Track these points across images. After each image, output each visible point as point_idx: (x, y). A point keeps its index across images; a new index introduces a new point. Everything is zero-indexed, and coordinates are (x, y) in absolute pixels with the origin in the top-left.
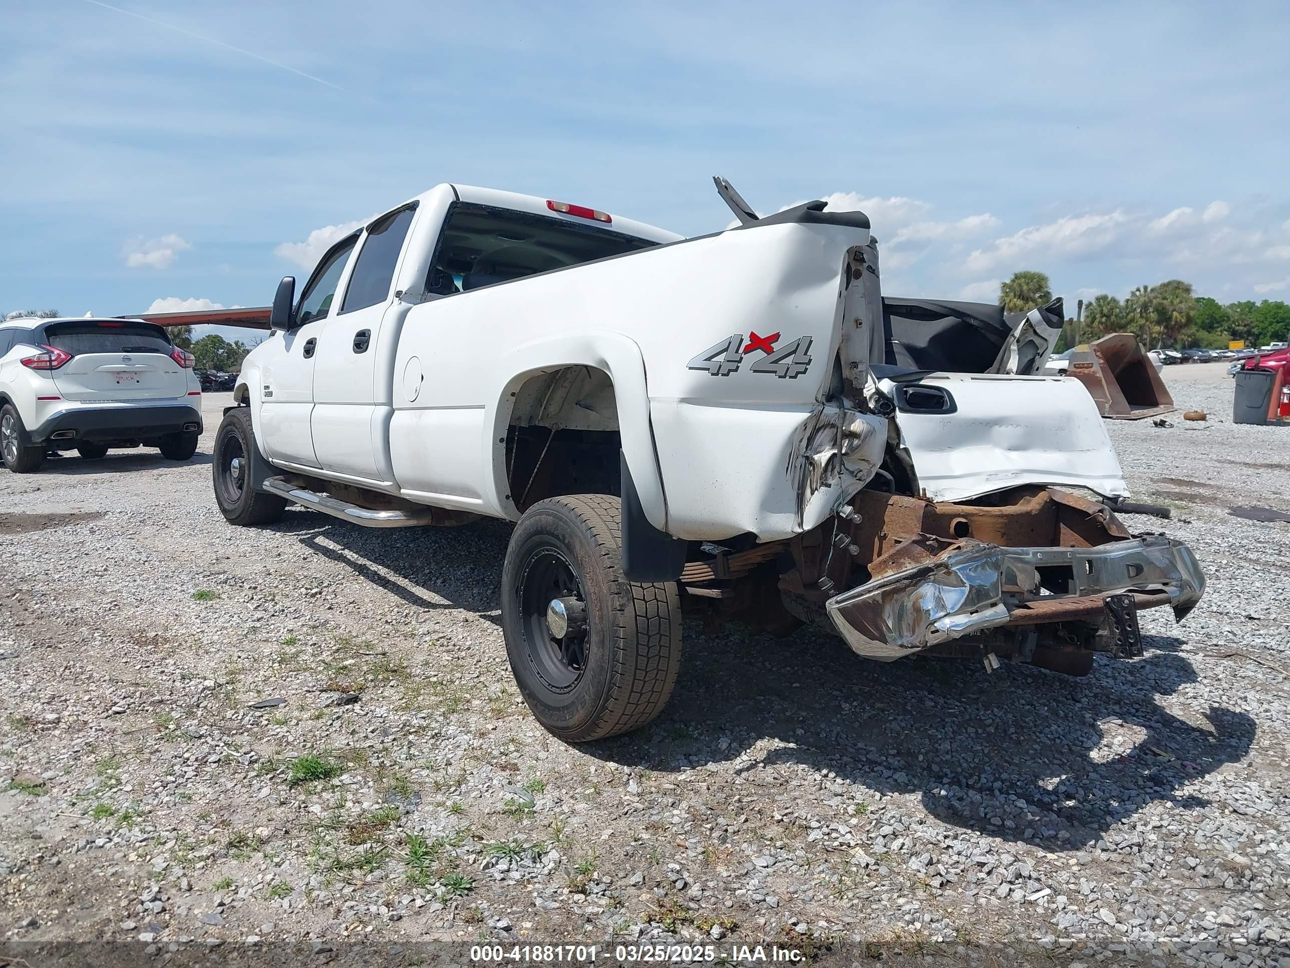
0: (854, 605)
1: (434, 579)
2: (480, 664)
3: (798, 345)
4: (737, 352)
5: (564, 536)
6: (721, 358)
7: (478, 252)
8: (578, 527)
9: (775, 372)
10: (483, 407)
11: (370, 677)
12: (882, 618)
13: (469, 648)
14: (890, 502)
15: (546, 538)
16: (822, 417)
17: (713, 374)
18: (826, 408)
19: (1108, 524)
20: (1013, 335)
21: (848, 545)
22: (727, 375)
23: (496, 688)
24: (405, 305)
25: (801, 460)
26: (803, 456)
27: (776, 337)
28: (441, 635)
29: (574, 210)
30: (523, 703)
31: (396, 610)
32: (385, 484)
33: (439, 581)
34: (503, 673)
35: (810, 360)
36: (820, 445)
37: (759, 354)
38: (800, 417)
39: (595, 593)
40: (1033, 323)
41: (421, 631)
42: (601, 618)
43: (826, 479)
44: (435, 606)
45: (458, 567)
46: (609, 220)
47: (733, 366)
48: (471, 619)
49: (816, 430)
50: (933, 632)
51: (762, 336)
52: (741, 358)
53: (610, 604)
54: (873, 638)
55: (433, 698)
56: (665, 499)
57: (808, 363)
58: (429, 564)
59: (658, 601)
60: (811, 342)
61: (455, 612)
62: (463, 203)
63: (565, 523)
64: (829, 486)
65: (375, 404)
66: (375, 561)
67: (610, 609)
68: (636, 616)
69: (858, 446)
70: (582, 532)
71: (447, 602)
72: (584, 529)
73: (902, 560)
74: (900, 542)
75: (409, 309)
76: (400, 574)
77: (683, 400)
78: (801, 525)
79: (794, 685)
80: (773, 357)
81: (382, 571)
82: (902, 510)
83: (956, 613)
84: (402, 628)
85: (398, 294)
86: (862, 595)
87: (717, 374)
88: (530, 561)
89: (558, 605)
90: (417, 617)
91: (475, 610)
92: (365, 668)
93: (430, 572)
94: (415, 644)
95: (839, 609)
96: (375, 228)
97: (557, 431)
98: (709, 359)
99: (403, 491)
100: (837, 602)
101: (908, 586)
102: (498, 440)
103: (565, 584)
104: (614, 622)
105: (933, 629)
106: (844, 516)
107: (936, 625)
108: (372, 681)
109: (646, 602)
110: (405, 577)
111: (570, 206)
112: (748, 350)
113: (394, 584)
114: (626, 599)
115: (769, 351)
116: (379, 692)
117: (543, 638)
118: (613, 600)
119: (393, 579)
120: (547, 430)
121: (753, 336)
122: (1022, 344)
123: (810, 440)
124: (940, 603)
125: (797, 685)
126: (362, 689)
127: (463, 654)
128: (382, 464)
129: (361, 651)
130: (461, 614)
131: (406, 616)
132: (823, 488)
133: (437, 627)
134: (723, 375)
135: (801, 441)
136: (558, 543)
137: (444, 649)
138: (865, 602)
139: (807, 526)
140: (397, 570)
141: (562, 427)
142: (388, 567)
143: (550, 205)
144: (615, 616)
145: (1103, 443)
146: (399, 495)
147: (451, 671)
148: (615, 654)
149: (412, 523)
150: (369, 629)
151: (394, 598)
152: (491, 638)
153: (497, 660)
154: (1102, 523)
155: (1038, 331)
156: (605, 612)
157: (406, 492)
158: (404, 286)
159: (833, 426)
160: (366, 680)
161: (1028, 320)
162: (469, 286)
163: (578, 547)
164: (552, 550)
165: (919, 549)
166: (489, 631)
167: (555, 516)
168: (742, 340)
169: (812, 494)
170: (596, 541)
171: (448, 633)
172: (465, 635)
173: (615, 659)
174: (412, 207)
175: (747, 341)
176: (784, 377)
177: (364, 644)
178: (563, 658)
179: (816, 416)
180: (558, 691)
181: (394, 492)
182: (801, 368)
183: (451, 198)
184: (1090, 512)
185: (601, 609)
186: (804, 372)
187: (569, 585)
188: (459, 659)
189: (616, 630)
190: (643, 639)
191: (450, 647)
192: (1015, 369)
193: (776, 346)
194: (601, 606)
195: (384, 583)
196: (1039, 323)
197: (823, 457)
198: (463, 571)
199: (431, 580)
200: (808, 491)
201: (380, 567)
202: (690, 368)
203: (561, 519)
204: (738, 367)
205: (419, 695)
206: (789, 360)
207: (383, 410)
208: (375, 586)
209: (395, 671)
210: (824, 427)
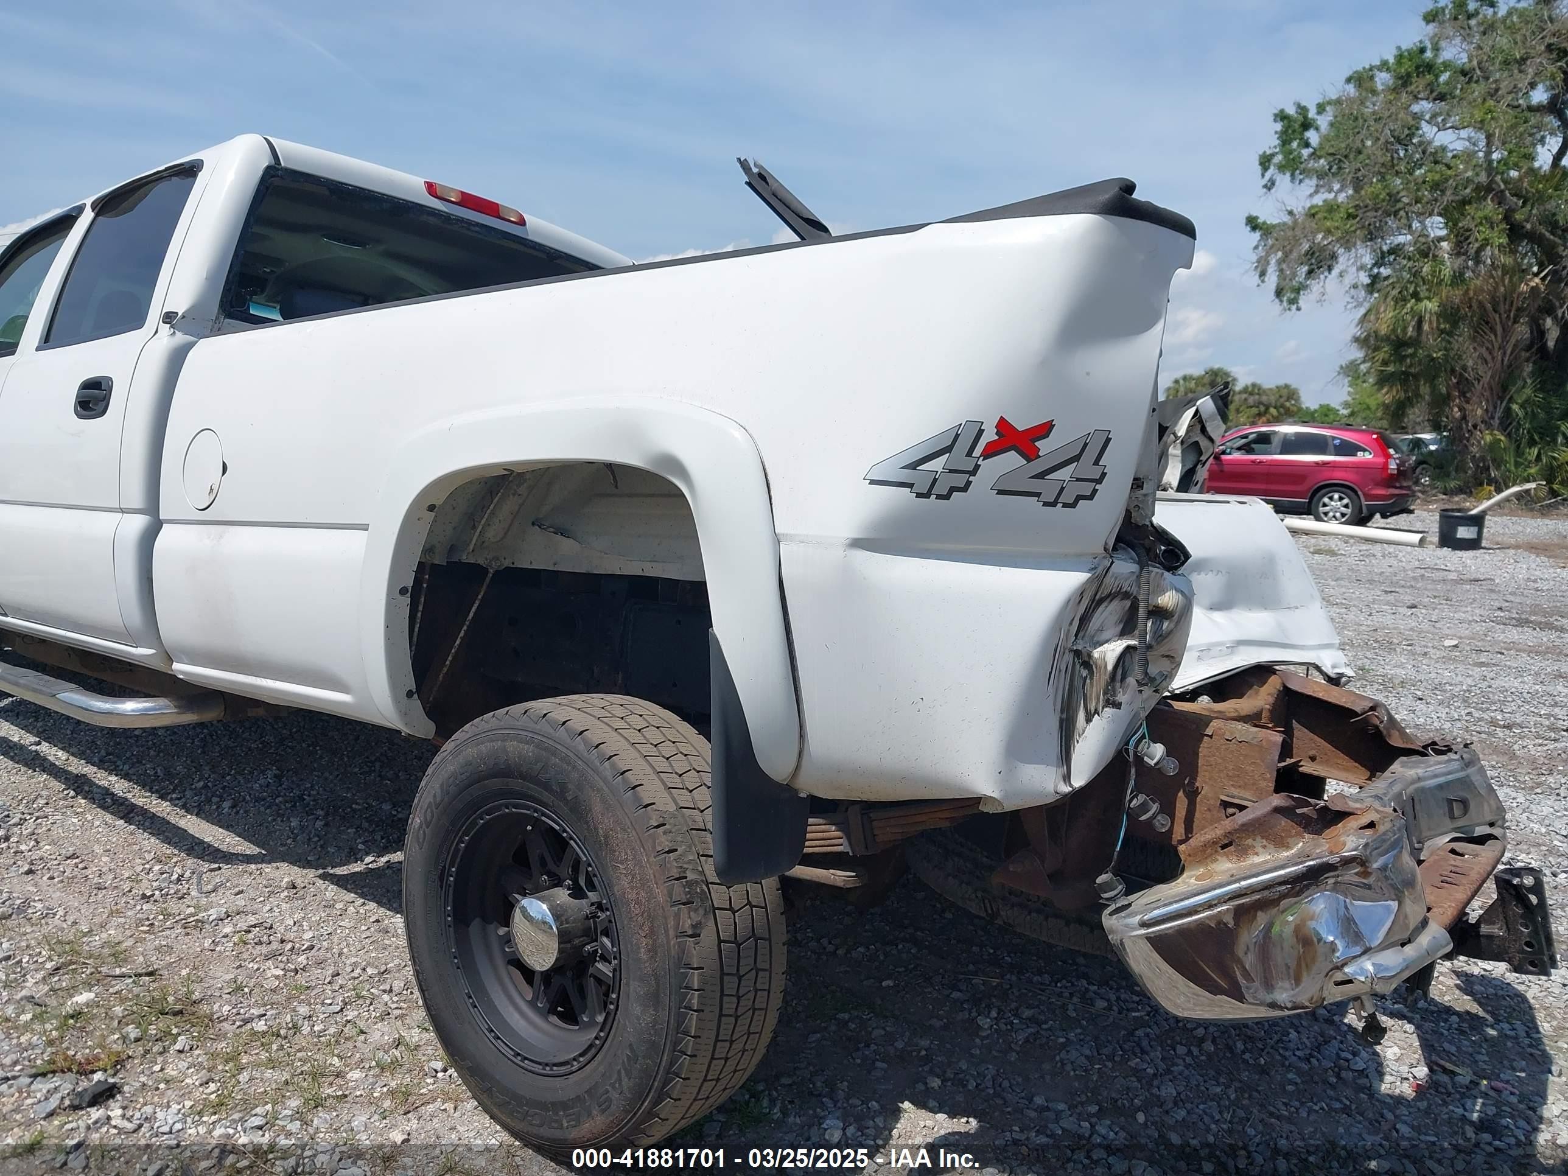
0: (1181, 931)
1: (215, 800)
2: (340, 980)
3: (1086, 445)
4: (969, 454)
5: (563, 788)
6: (937, 465)
7: (278, 262)
8: (595, 771)
9: (1037, 495)
10: (364, 527)
11: (132, 1032)
12: (1232, 953)
13: (311, 948)
14: (1209, 732)
15: (516, 784)
16: (1107, 580)
17: (919, 495)
18: (1116, 562)
19: (1387, 729)
20: (1174, 434)
21: (1154, 817)
22: (947, 497)
23: (381, 1034)
24: (181, 338)
25: (1069, 658)
26: (1071, 651)
27: (1045, 430)
28: (252, 920)
29: (468, 201)
30: (445, 1070)
31: (157, 868)
32: (142, 652)
33: (226, 805)
34: (386, 997)
35: (1104, 475)
36: (1101, 630)
37: (1011, 460)
38: (1071, 580)
39: (638, 902)
40: (1204, 416)
41: (213, 913)
42: (653, 951)
43: (1114, 694)
44: (229, 858)
45: (251, 773)
46: (522, 222)
47: (960, 480)
48: (299, 882)
49: (1096, 603)
50: (1338, 984)
51: (1021, 424)
52: (977, 467)
53: (671, 923)
54: (1215, 990)
55: (269, 1073)
56: (801, 727)
57: (1099, 481)
58: (199, 768)
59: (752, 907)
60: (1108, 440)
61: (268, 869)
62: (286, 170)
63: (565, 759)
64: (1117, 705)
65: (122, 511)
66: (101, 764)
67: (671, 933)
68: (720, 941)
69: (1170, 633)
70: (605, 780)
71: (248, 848)
72: (608, 774)
73: (1250, 841)
74: (1241, 808)
75: (190, 346)
76: (151, 791)
77: (857, 544)
78: (1067, 778)
79: (884, 984)
80: (1038, 466)
81: (119, 786)
82: (1233, 746)
83: (1384, 946)
84: (173, 906)
85: (169, 318)
86: (1196, 912)
87: (927, 495)
88: (474, 823)
89: (537, 907)
90: (199, 883)
91: (306, 864)
92: (118, 1010)
93: (206, 786)
94: (207, 943)
95: (1150, 939)
96: (106, 206)
97: (497, 572)
98: (914, 466)
99: (176, 666)
100: (1144, 925)
101: (1284, 896)
102: (397, 591)
103: (543, 862)
104: (680, 959)
105: (1339, 976)
106: (1152, 763)
107: (1347, 970)
108: (137, 1040)
109: (734, 913)
110: (162, 797)
111: (462, 193)
112: (991, 451)
113: (144, 812)
114: (701, 912)
115: (1030, 454)
116: (157, 1068)
117: (491, 959)
118: (677, 916)
119: (140, 801)
120: (477, 572)
121: (1003, 425)
122: (1185, 446)
123: (1085, 620)
124: (1350, 928)
125: (890, 983)
126: (119, 1063)
127: (302, 959)
128: (134, 616)
129: (104, 970)
130: (285, 873)
131: (178, 880)
132: (1109, 711)
133: (241, 902)
134: (939, 497)
135: (1071, 624)
136: (546, 796)
137: (264, 949)
138: (1201, 925)
139: (1079, 781)
140: (146, 783)
141: (507, 563)
142: (126, 776)
143: (431, 188)
144: (682, 949)
145: (1312, 596)
146: (170, 672)
147: (289, 999)
148: (680, 1019)
149: (189, 718)
150: (112, 913)
151: (150, 844)
152: (346, 923)
153: (370, 971)
154: (1377, 727)
155: (1209, 429)
156: (662, 938)
157: (181, 668)
158: (180, 304)
159: (1126, 595)
160: (124, 1038)
161: (1197, 411)
162: (291, 314)
163: (597, 808)
164: (528, 808)
165: (1284, 822)
166: (339, 906)
167: (539, 745)
168: (981, 432)
169: (1089, 720)
170: (637, 798)
171: (264, 914)
172: (297, 916)
173: (680, 1028)
174: (190, 171)
175: (990, 435)
176: (1053, 504)
177: (106, 951)
178: (536, 998)
179: (1098, 580)
180: (538, 1068)
181: (159, 665)
182: (1086, 488)
183: (266, 161)
184: (1358, 709)
185: (652, 932)
186: (1090, 497)
187: (551, 866)
188: (297, 971)
189: (685, 975)
190: (731, 983)
191: (275, 945)
192: (1175, 483)
193: (1044, 446)
194: (652, 928)
195: (126, 811)
196: (1211, 417)
197: (1110, 651)
198: (262, 781)
199: (209, 801)
200: (1081, 715)
201: (113, 778)
202: (873, 482)
203: (554, 752)
204: (969, 483)
205: (241, 1069)
206: (1065, 474)
207: (138, 523)
208: (109, 818)
209: (181, 1012)
210: (1111, 597)
